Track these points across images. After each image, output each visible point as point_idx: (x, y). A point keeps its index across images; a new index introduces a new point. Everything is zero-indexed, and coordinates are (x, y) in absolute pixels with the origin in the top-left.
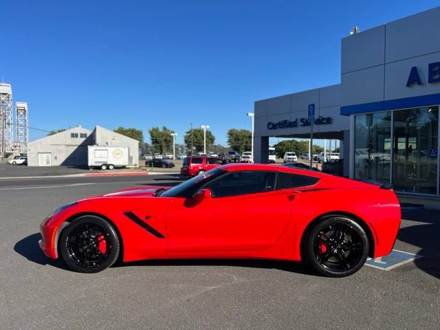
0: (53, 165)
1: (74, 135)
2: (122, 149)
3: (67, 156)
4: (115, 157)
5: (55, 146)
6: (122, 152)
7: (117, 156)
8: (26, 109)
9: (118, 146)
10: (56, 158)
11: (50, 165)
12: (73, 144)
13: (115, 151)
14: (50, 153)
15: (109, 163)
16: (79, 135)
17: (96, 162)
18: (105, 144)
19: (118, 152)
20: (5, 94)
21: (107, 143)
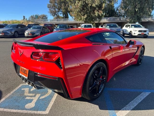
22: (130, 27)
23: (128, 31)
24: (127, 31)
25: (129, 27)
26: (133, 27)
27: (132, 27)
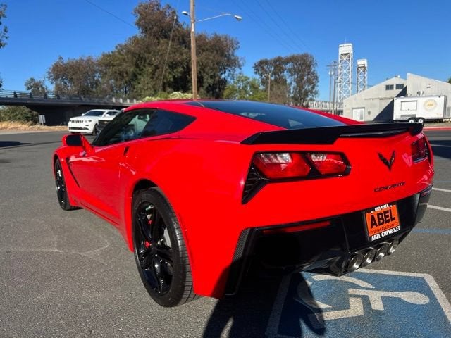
0: (366, 120)
1: (389, 88)
2: (437, 99)
3: (381, 111)
4: (427, 110)
5: (369, 101)
6: (435, 102)
7: (429, 108)
8: (366, 66)
9: (432, 96)
10: (369, 113)
11: (363, 120)
12: (388, 97)
13: (426, 102)
14: (364, 108)
15: (417, 116)
16: (395, 86)
17: (402, 116)
18: (416, 94)
19: (431, 102)
20: (347, 54)
21: (419, 93)
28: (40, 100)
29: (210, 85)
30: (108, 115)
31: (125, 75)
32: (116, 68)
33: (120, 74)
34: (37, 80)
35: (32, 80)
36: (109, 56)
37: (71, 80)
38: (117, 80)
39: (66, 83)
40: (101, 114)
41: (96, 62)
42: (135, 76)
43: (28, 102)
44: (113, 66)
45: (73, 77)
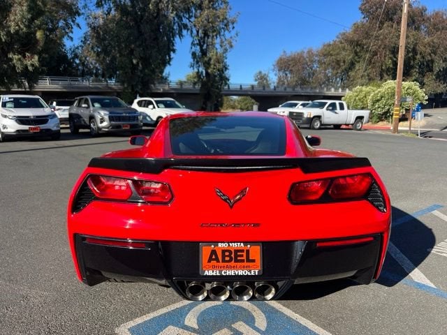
22: (154, 107)
23: (149, 117)
24: (147, 118)
25: (151, 106)
26: (162, 106)
27: (158, 107)
28: (260, 91)
29: (440, 70)
30: (301, 107)
31: (342, 64)
32: (333, 57)
33: (338, 62)
34: (263, 73)
35: (260, 73)
36: (329, 45)
37: (291, 71)
38: (333, 69)
39: (286, 75)
40: (295, 105)
41: (315, 53)
42: (352, 65)
43: (250, 93)
44: (331, 55)
45: (293, 69)
